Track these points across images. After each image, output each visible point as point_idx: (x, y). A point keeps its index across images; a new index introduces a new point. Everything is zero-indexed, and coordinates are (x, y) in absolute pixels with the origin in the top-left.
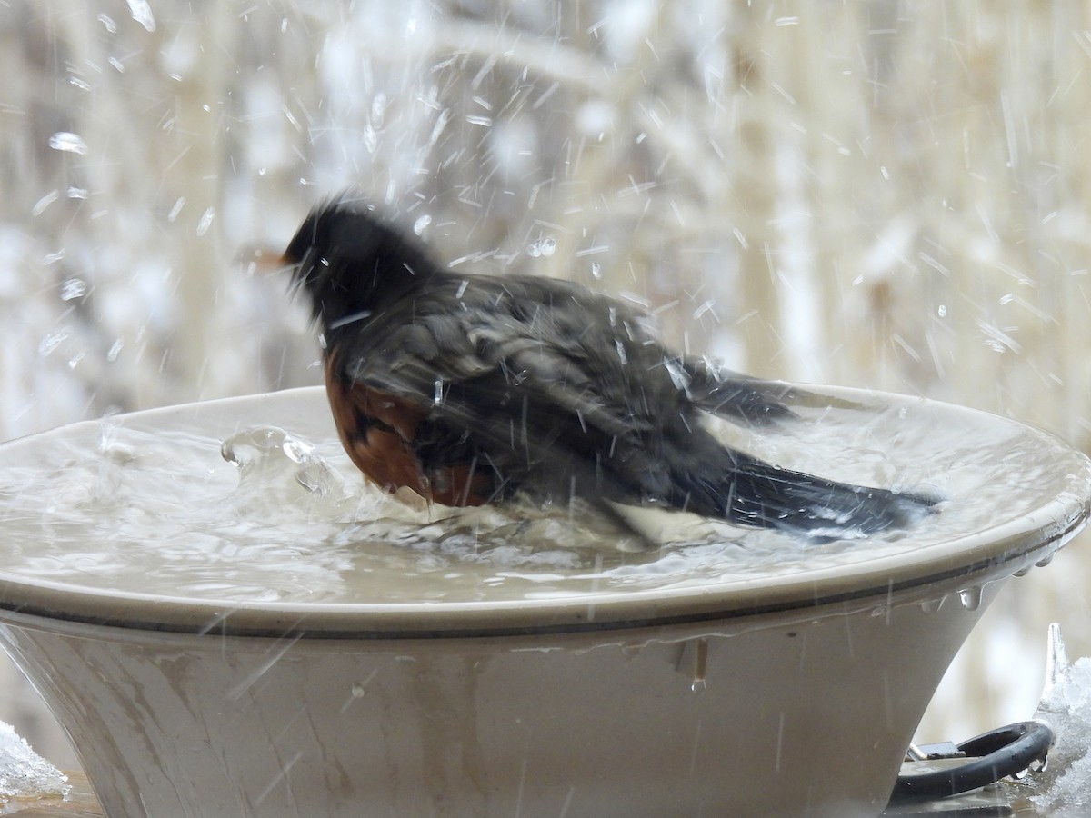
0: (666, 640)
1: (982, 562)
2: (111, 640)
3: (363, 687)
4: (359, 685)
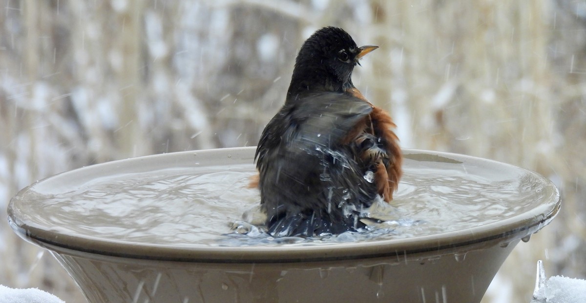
0: (366, 266)
3: (227, 285)
4: (225, 284)
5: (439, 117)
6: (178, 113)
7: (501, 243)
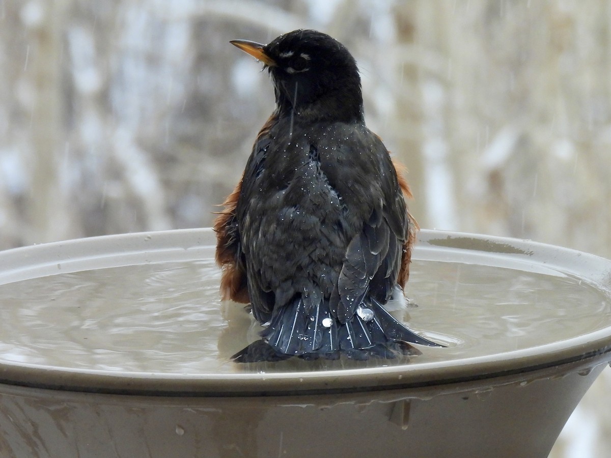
0: (383, 401)
1: (591, 353)
2: (17, 395)
3: (183, 428)
4: (180, 427)
5: (495, 179)
6: (116, 172)
7: (580, 369)
